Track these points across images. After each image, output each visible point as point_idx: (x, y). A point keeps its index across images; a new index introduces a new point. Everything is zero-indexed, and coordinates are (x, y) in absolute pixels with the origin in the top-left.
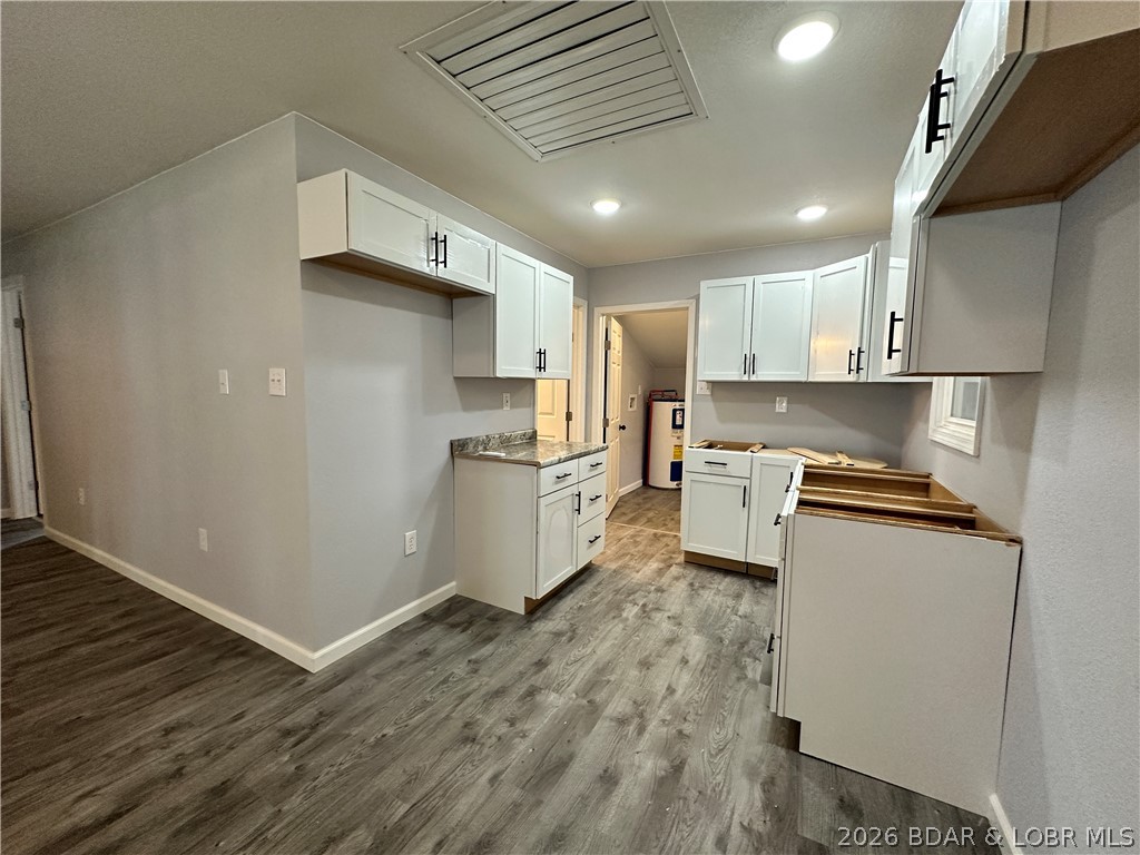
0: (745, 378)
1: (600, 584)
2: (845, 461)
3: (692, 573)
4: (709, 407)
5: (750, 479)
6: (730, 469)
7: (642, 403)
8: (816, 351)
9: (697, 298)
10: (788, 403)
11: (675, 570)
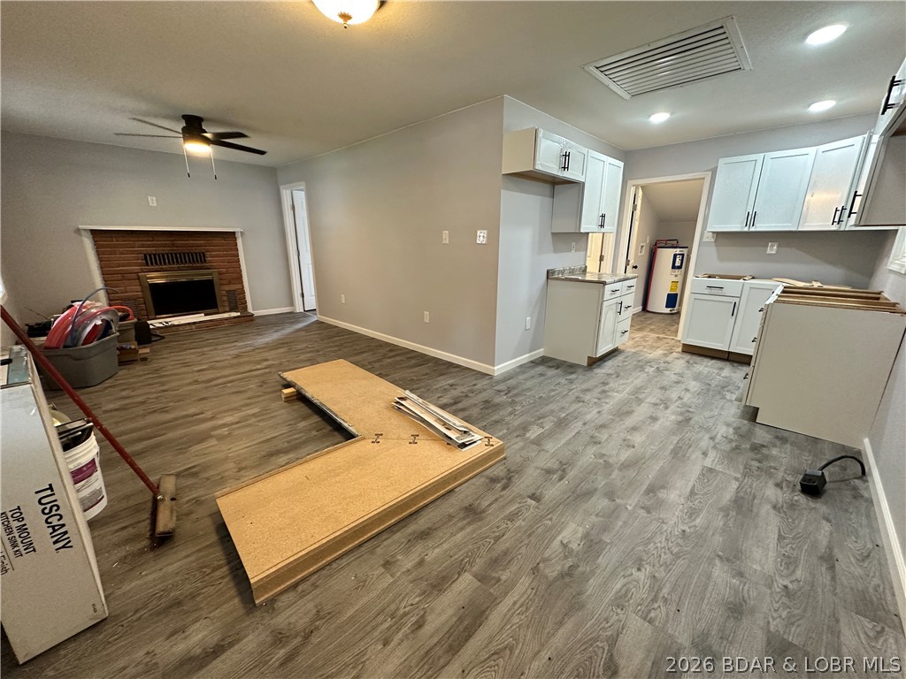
0: (746, 229)
1: (627, 357)
2: (816, 285)
3: (688, 357)
4: (712, 251)
5: (740, 297)
6: (725, 291)
7: (648, 249)
8: (808, 209)
9: (714, 171)
10: (778, 247)
11: (675, 355)
